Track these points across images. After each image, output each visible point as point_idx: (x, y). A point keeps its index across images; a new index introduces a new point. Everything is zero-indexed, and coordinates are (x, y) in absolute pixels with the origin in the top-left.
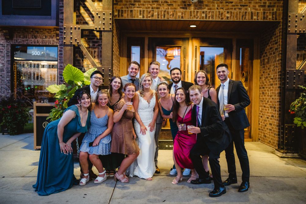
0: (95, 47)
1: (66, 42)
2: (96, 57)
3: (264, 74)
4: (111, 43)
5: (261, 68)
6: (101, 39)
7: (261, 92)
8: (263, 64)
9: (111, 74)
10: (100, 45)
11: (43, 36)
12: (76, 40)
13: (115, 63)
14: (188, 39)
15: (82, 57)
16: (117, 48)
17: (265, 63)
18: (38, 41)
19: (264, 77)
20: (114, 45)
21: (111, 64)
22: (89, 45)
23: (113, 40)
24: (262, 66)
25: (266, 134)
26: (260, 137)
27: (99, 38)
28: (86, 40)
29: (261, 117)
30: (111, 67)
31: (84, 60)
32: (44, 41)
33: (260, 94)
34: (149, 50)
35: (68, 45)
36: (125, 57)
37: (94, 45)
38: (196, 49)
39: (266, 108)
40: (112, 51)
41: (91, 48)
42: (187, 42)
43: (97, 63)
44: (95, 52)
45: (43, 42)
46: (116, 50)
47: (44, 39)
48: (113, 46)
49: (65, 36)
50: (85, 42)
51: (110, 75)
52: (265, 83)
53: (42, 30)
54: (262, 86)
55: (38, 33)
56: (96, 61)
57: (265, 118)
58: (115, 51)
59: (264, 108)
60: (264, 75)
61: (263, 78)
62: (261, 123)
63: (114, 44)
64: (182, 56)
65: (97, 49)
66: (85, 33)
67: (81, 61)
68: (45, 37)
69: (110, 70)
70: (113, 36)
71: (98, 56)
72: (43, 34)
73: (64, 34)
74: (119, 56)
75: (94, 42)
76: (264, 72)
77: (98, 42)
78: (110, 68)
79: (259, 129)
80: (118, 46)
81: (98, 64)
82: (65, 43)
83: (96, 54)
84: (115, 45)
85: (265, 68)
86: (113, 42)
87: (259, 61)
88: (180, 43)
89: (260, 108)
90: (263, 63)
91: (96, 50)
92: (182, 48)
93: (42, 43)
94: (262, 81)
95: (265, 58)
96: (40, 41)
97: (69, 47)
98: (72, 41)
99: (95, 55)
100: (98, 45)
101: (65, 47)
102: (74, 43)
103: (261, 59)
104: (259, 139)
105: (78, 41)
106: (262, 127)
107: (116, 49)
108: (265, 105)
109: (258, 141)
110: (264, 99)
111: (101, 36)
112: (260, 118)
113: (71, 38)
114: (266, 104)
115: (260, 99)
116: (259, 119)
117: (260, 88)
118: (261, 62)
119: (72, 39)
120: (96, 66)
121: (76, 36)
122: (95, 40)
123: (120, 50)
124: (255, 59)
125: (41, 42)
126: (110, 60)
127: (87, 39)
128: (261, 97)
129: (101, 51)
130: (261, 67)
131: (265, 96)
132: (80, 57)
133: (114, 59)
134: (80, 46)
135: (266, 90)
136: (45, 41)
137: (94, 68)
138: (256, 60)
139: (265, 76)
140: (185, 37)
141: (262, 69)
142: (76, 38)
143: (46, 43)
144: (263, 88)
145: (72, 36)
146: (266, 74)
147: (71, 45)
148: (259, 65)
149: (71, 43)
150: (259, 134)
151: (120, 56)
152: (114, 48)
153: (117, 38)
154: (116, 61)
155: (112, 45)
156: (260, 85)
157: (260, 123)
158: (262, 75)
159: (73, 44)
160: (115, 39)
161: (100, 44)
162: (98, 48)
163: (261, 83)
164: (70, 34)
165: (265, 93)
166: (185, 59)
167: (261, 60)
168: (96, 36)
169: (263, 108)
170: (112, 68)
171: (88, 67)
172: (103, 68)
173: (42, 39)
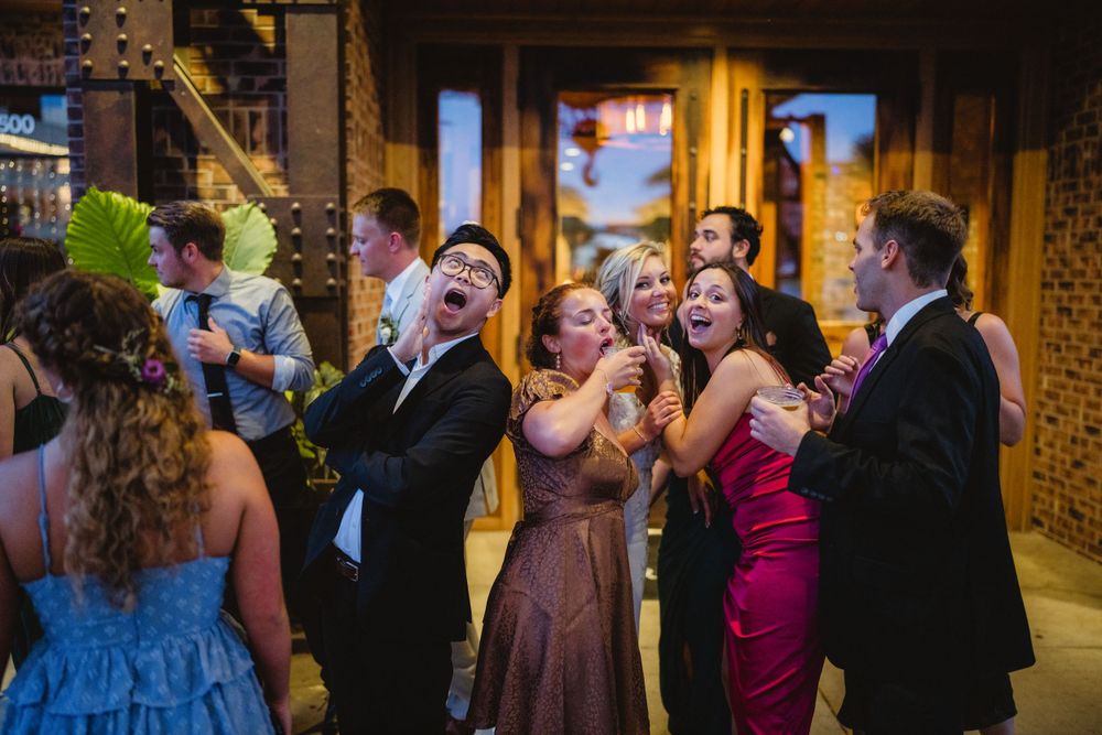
0: (255, 92)
1: (97, 68)
2: (264, 146)
3: (1070, 221)
4: (334, 70)
5: (1052, 192)
6: (281, 51)
7: (1053, 306)
8: (1064, 172)
9: (339, 210)
10: (280, 85)
11: (42, 45)
12: (147, 56)
13: (358, 176)
14: (708, 54)
15: (192, 144)
16: (367, 97)
17: (1080, 166)
18: (23, 68)
19: (1074, 235)
20: (349, 82)
21: (337, 183)
22: (221, 81)
23: (348, 55)
24: (1060, 182)
25: (1083, 504)
26: (1045, 513)
27: (276, 48)
28: (204, 56)
29: (1051, 420)
30: (337, 196)
31: (200, 163)
32: (49, 68)
33: (1045, 312)
34: (522, 106)
35: (106, 85)
36: (410, 142)
37: (247, 84)
38: (745, 103)
39: (1082, 384)
40: (343, 115)
41: (235, 96)
42: (703, 66)
43: (266, 176)
44: (254, 118)
45: (46, 73)
46: (365, 108)
47: (47, 63)
48: (348, 88)
49: (88, 36)
50: (200, 66)
51: (331, 238)
52: (1079, 265)
53: (37, 20)
54: (1057, 275)
55: (18, 34)
56: (261, 166)
57: (1077, 430)
58: (357, 115)
59: (1072, 383)
60: (1075, 222)
61: (1063, 237)
62: (1046, 450)
63: (352, 77)
64: (682, 136)
65: (265, 102)
66: (201, 19)
67: (186, 169)
68: (50, 52)
69: (331, 212)
70: (343, 37)
71: (271, 138)
72: (44, 39)
73: (83, 25)
74: (381, 139)
75: (247, 69)
76: (1070, 212)
77: (269, 65)
78: (333, 200)
79: (1037, 475)
80: (371, 88)
81: (271, 180)
82: (88, 69)
83: (262, 128)
84: (355, 82)
85: (1082, 190)
86: (343, 68)
87: (1043, 156)
88: (672, 74)
89: (1046, 379)
90: (1064, 164)
91: (263, 109)
92: (682, 98)
93: (42, 78)
94: (1056, 252)
95: (1080, 143)
96: (32, 70)
97: (115, 96)
98: (125, 63)
99: (257, 135)
100: (271, 81)
101: (92, 93)
102: (140, 73)
103: (1055, 148)
104: (1037, 522)
105: (160, 63)
106: (1052, 468)
107: (361, 103)
108: (1075, 367)
109: (1029, 529)
110: (1067, 338)
111: (280, 33)
112: (1043, 423)
113: (122, 45)
114: (1081, 362)
115: (1042, 334)
116: (1038, 428)
117: (1045, 285)
118: (1052, 163)
119: (129, 48)
120: (260, 192)
121: (144, 33)
122: (254, 57)
123: (384, 109)
124: (1024, 149)
125: (35, 74)
126: (333, 164)
127: (209, 50)
128: (1051, 324)
129: (284, 115)
130: (1053, 185)
131: (1075, 323)
132: (177, 144)
133: (352, 155)
134: (173, 89)
135: (1081, 299)
136: (53, 69)
137: (250, 206)
138: (1028, 154)
139: (1080, 231)
140: (694, 42)
141: (1062, 196)
142: (148, 47)
143: (58, 80)
144: (1065, 286)
145: (123, 36)
146: (1087, 221)
147: (122, 82)
148: (1041, 179)
149: (124, 70)
150: (1035, 498)
151: (387, 138)
152: (354, 97)
153: (365, 50)
154: (365, 166)
155: (342, 83)
156: (1044, 274)
157: (1041, 444)
158: (1060, 225)
159: (134, 75)
160: (356, 53)
161: (280, 75)
162: (269, 97)
163: (1050, 261)
164: (112, 20)
165: (1075, 313)
166: (693, 150)
167: (1052, 154)
168: (256, 37)
169: (1063, 378)
170: (343, 202)
171: (222, 195)
172: (296, 205)
173: (41, 58)
